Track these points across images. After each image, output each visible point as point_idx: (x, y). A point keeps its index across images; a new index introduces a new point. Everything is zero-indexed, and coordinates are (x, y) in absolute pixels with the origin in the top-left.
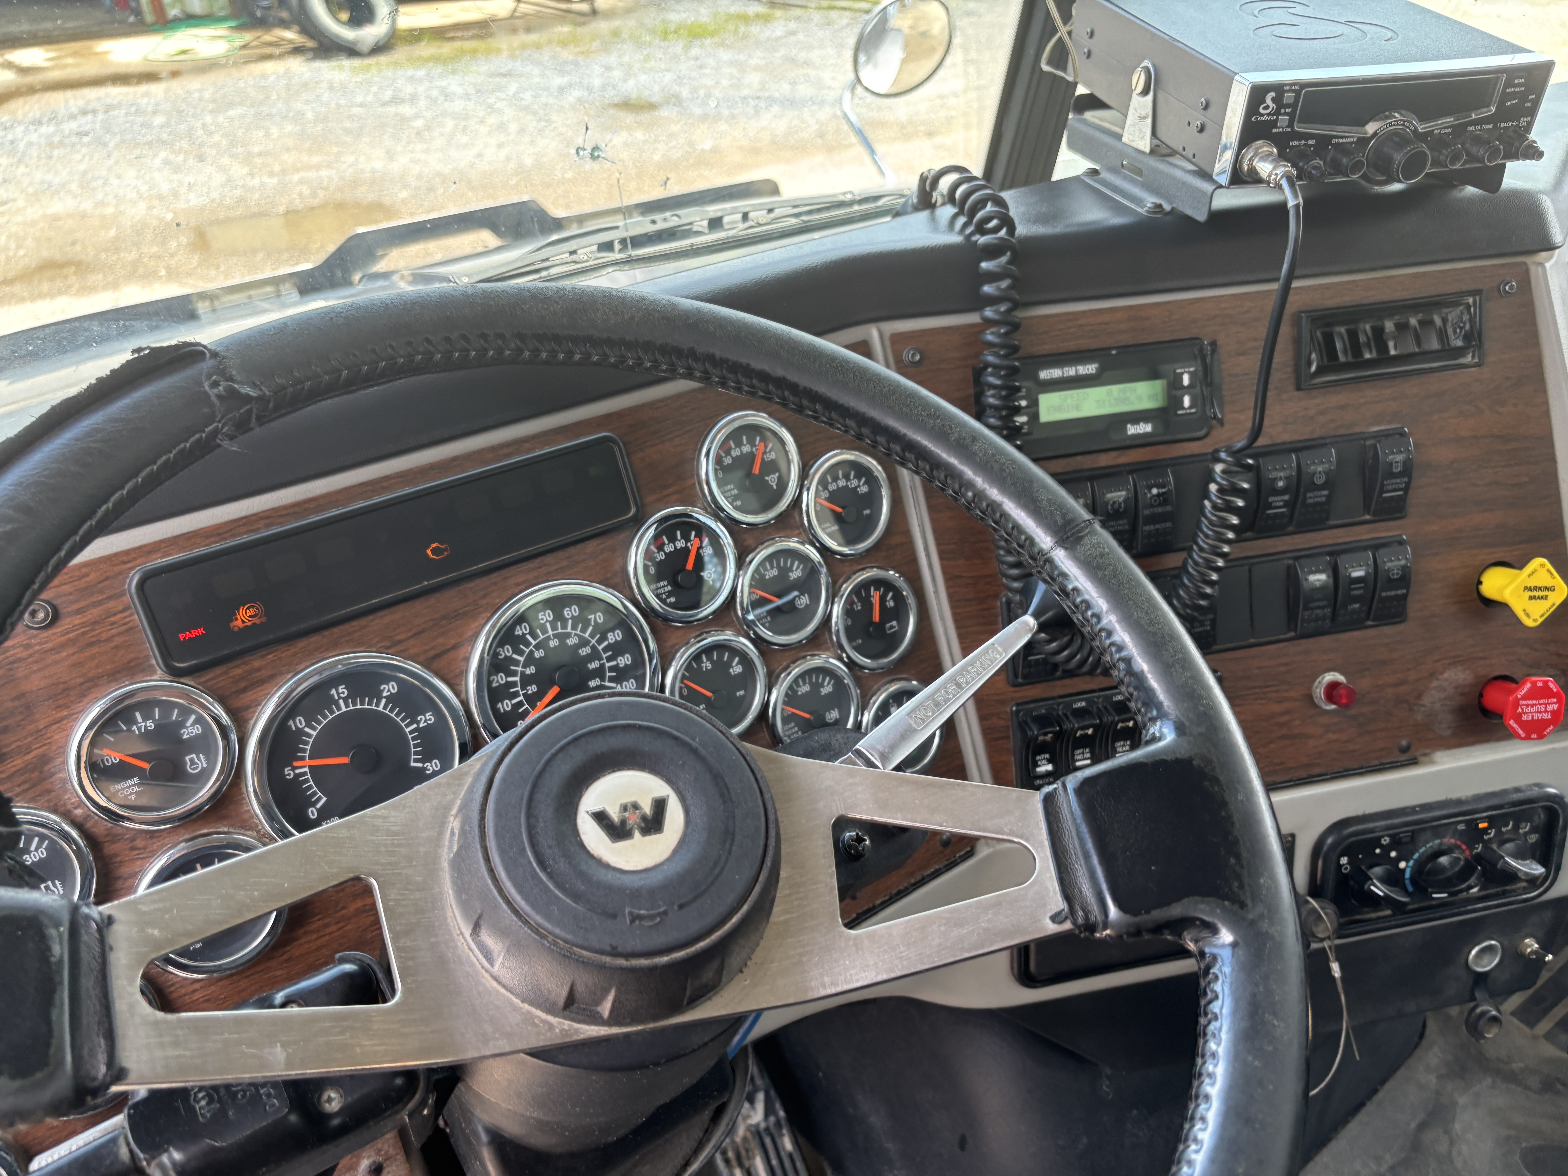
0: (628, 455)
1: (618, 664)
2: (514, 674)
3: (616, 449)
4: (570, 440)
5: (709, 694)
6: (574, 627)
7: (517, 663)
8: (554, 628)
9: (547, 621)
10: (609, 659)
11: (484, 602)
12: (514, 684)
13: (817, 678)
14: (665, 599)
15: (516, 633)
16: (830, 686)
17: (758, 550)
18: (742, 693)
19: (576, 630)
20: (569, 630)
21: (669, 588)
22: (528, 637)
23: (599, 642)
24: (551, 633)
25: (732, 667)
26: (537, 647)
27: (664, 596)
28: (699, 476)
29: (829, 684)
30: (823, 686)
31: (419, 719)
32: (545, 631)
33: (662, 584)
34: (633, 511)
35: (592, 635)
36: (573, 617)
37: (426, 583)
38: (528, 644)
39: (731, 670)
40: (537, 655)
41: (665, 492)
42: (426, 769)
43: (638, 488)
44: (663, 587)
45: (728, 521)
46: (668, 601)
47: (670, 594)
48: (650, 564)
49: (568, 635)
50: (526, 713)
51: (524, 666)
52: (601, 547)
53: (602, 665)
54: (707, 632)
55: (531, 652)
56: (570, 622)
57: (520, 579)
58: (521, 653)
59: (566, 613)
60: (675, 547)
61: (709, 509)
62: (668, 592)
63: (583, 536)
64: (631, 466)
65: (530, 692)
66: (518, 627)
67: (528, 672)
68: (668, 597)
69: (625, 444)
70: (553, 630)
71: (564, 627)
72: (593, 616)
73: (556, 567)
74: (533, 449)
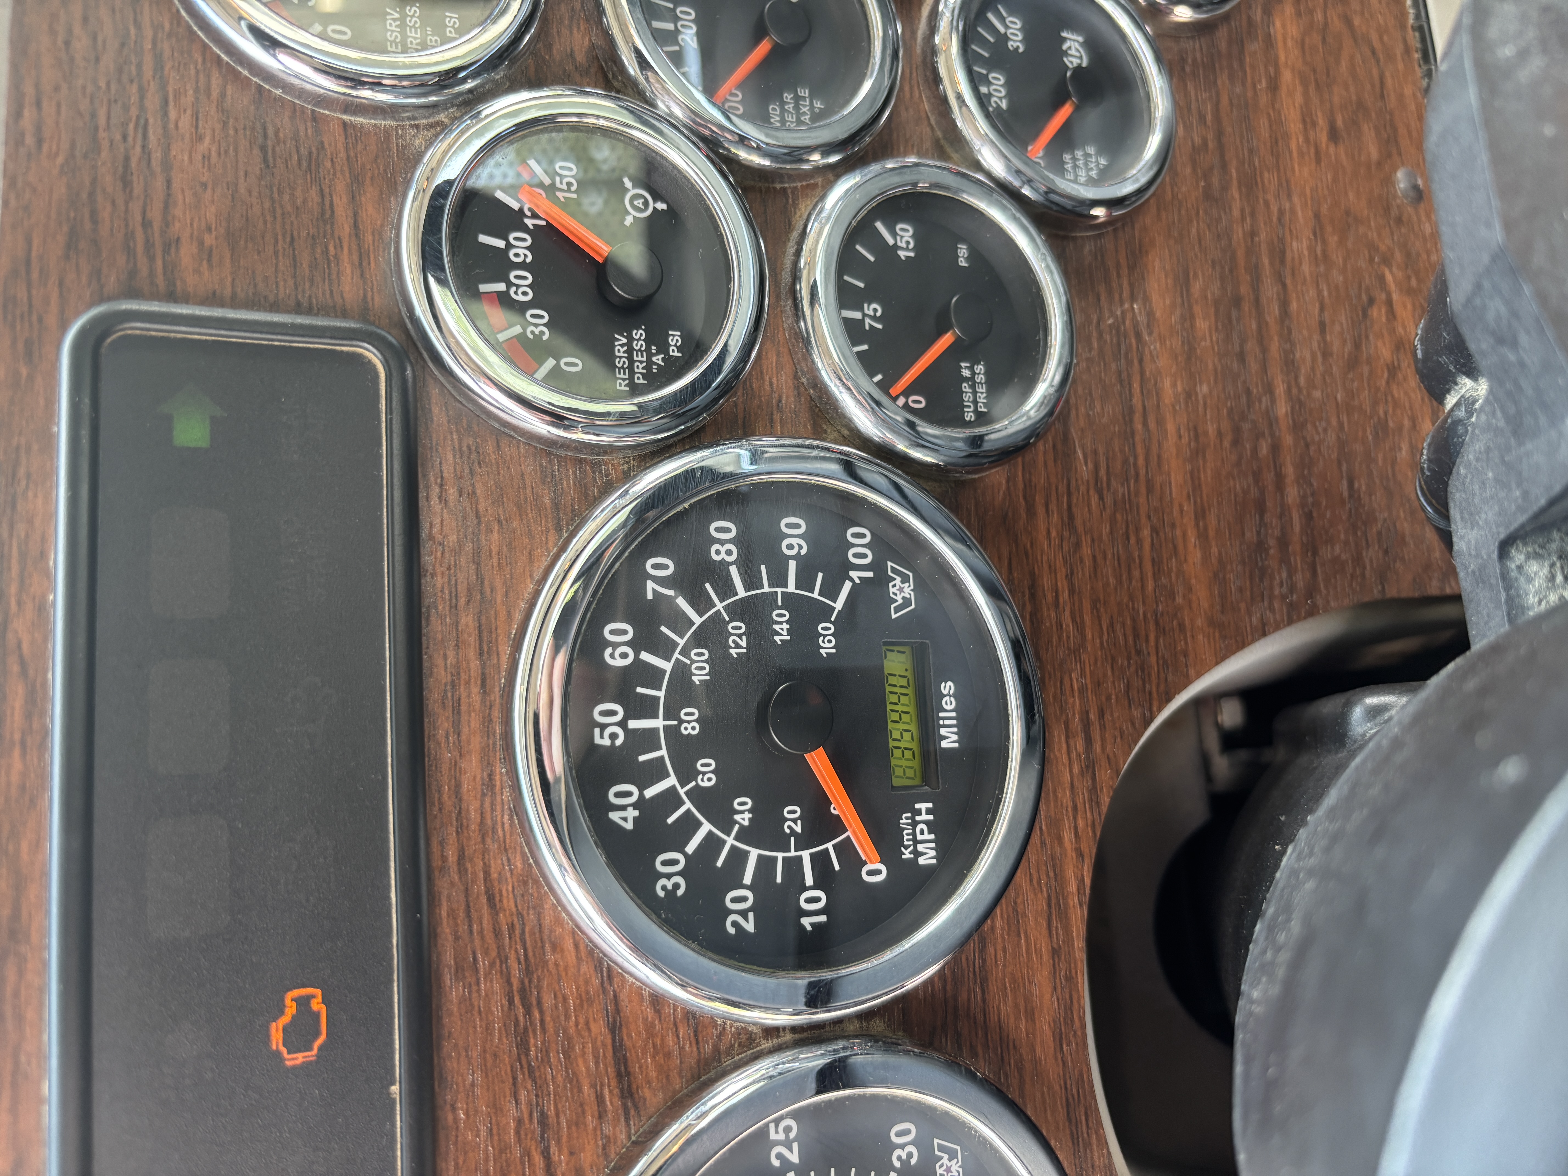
0: (172, 297)
1: (796, 557)
2: (738, 858)
3: (136, 328)
4: (51, 473)
5: (947, 339)
6: (665, 649)
7: (712, 844)
8: (647, 708)
9: (622, 724)
10: (779, 579)
11: (509, 903)
12: (765, 866)
13: (984, 42)
14: (668, 359)
15: (629, 826)
16: (1009, 19)
17: (616, 32)
18: (963, 251)
19: (675, 645)
20: (667, 666)
21: (639, 334)
22: (649, 793)
23: (725, 590)
24: (658, 723)
25: (896, 247)
26: (686, 774)
27: (658, 359)
28: (322, 100)
29: (1002, 20)
30: (1005, 38)
31: (776, 1163)
32: (648, 739)
33: (620, 351)
34: (372, 355)
35: (701, 603)
36: (636, 644)
37: (395, 1089)
38: (670, 799)
39: (902, 254)
40: (707, 781)
41: (344, 227)
42: (905, 1163)
43: (298, 309)
44: (630, 351)
45: (499, 75)
46: (674, 352)
47: (657, 340)
48: (550, 363)
49: (682, 673)
50: (846, 850)
51: (726, 824)
52: (452, 492)
53: (790, 601)
54: (796, 277)
55: (697, 795)
56: (645, 656)
57: (472, 767)
58: (689, 825)
59: (619, 662)
60: (523, 266)
61: (442, 117)
62: (648, 341)
63: (399, 541)
64: (213, 300)
65: (798, 829)
66: (614, 816)
67: (744, 819)
68: (663, 348)
69: (133, 293)
70: (655, 716)
71: (653, 676)
72: (650, 585)
73: (472, 653)
74: (42, 610)
